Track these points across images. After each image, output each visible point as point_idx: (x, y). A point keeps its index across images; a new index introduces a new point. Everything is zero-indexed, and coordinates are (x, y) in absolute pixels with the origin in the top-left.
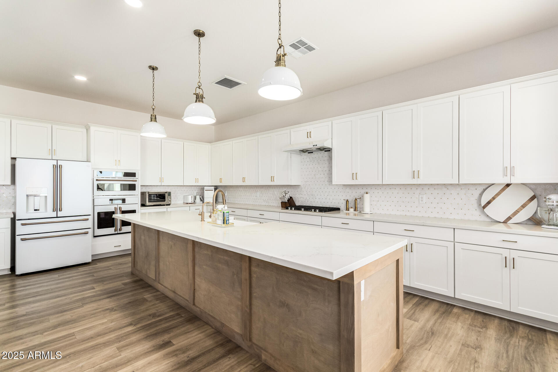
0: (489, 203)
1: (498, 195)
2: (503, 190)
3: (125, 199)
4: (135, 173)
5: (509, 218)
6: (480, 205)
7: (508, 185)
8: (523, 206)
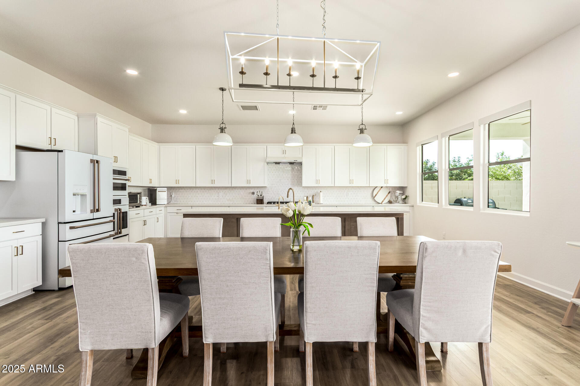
0: (376, 195)
1: (379, 191)
2: (380, 189)
3: (121, 199)
4: (126, 171)
5: (383, 201)
6: (373, 196)
7: (382, 187)
8: (387, 196)
